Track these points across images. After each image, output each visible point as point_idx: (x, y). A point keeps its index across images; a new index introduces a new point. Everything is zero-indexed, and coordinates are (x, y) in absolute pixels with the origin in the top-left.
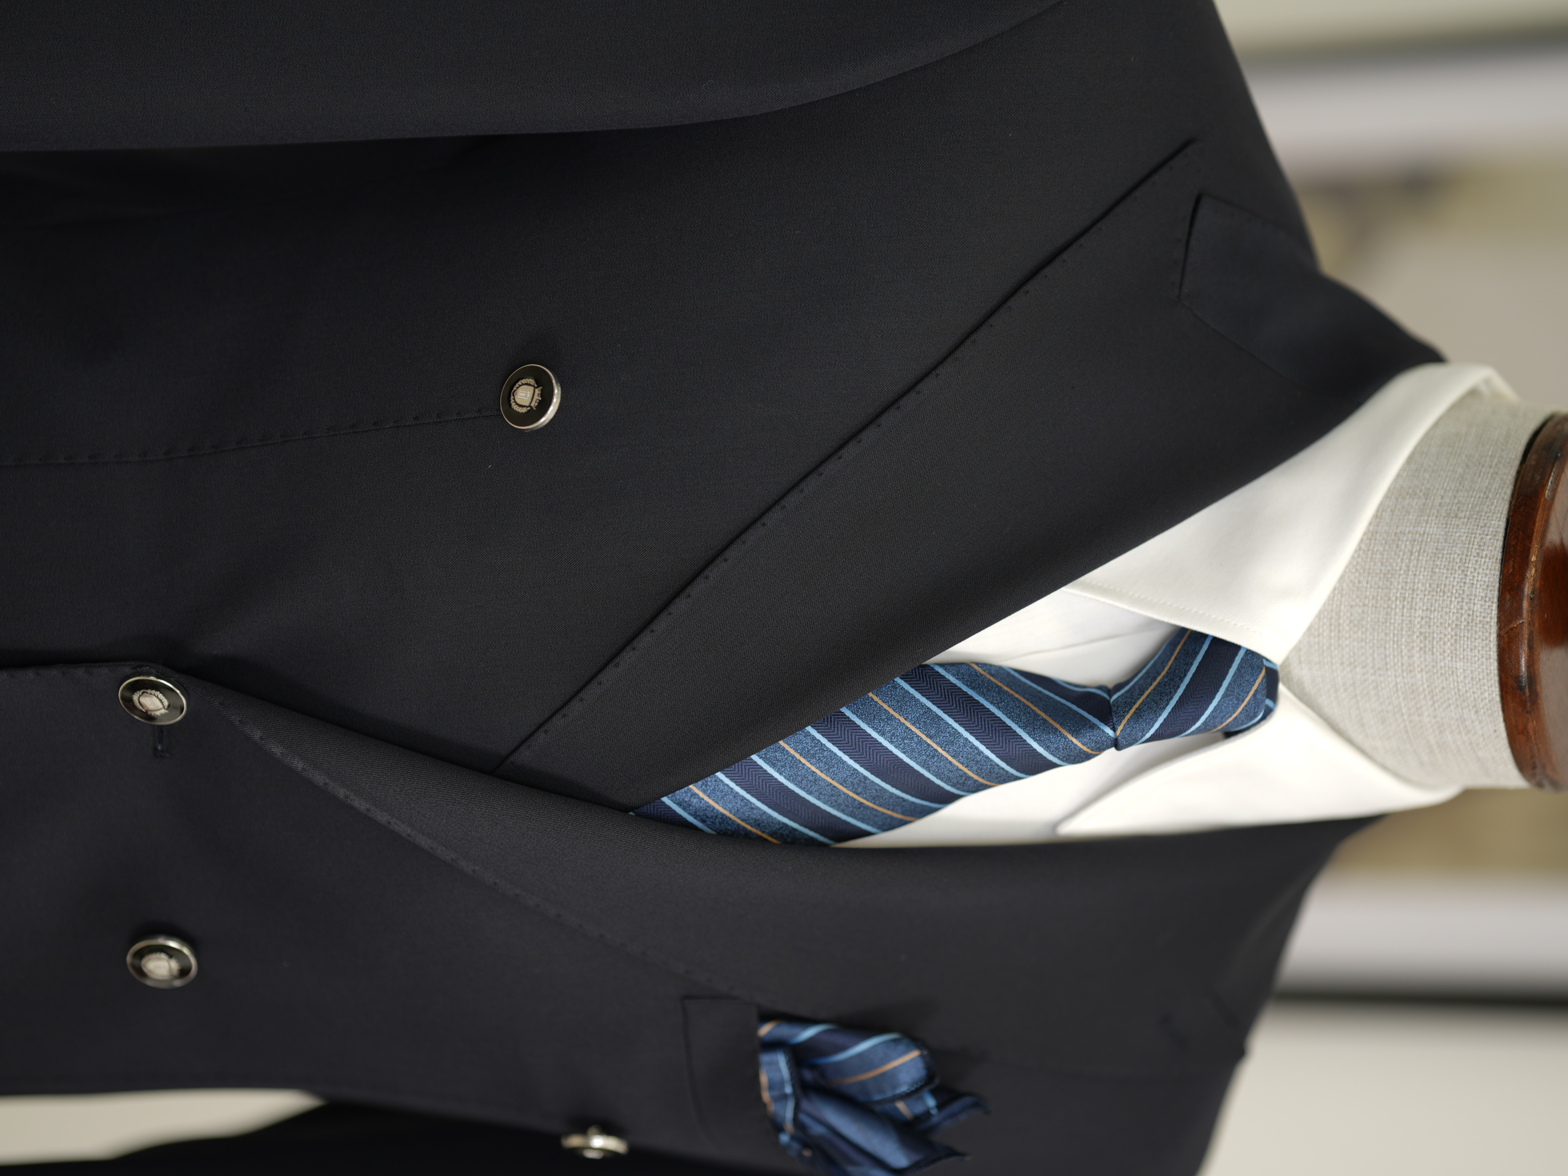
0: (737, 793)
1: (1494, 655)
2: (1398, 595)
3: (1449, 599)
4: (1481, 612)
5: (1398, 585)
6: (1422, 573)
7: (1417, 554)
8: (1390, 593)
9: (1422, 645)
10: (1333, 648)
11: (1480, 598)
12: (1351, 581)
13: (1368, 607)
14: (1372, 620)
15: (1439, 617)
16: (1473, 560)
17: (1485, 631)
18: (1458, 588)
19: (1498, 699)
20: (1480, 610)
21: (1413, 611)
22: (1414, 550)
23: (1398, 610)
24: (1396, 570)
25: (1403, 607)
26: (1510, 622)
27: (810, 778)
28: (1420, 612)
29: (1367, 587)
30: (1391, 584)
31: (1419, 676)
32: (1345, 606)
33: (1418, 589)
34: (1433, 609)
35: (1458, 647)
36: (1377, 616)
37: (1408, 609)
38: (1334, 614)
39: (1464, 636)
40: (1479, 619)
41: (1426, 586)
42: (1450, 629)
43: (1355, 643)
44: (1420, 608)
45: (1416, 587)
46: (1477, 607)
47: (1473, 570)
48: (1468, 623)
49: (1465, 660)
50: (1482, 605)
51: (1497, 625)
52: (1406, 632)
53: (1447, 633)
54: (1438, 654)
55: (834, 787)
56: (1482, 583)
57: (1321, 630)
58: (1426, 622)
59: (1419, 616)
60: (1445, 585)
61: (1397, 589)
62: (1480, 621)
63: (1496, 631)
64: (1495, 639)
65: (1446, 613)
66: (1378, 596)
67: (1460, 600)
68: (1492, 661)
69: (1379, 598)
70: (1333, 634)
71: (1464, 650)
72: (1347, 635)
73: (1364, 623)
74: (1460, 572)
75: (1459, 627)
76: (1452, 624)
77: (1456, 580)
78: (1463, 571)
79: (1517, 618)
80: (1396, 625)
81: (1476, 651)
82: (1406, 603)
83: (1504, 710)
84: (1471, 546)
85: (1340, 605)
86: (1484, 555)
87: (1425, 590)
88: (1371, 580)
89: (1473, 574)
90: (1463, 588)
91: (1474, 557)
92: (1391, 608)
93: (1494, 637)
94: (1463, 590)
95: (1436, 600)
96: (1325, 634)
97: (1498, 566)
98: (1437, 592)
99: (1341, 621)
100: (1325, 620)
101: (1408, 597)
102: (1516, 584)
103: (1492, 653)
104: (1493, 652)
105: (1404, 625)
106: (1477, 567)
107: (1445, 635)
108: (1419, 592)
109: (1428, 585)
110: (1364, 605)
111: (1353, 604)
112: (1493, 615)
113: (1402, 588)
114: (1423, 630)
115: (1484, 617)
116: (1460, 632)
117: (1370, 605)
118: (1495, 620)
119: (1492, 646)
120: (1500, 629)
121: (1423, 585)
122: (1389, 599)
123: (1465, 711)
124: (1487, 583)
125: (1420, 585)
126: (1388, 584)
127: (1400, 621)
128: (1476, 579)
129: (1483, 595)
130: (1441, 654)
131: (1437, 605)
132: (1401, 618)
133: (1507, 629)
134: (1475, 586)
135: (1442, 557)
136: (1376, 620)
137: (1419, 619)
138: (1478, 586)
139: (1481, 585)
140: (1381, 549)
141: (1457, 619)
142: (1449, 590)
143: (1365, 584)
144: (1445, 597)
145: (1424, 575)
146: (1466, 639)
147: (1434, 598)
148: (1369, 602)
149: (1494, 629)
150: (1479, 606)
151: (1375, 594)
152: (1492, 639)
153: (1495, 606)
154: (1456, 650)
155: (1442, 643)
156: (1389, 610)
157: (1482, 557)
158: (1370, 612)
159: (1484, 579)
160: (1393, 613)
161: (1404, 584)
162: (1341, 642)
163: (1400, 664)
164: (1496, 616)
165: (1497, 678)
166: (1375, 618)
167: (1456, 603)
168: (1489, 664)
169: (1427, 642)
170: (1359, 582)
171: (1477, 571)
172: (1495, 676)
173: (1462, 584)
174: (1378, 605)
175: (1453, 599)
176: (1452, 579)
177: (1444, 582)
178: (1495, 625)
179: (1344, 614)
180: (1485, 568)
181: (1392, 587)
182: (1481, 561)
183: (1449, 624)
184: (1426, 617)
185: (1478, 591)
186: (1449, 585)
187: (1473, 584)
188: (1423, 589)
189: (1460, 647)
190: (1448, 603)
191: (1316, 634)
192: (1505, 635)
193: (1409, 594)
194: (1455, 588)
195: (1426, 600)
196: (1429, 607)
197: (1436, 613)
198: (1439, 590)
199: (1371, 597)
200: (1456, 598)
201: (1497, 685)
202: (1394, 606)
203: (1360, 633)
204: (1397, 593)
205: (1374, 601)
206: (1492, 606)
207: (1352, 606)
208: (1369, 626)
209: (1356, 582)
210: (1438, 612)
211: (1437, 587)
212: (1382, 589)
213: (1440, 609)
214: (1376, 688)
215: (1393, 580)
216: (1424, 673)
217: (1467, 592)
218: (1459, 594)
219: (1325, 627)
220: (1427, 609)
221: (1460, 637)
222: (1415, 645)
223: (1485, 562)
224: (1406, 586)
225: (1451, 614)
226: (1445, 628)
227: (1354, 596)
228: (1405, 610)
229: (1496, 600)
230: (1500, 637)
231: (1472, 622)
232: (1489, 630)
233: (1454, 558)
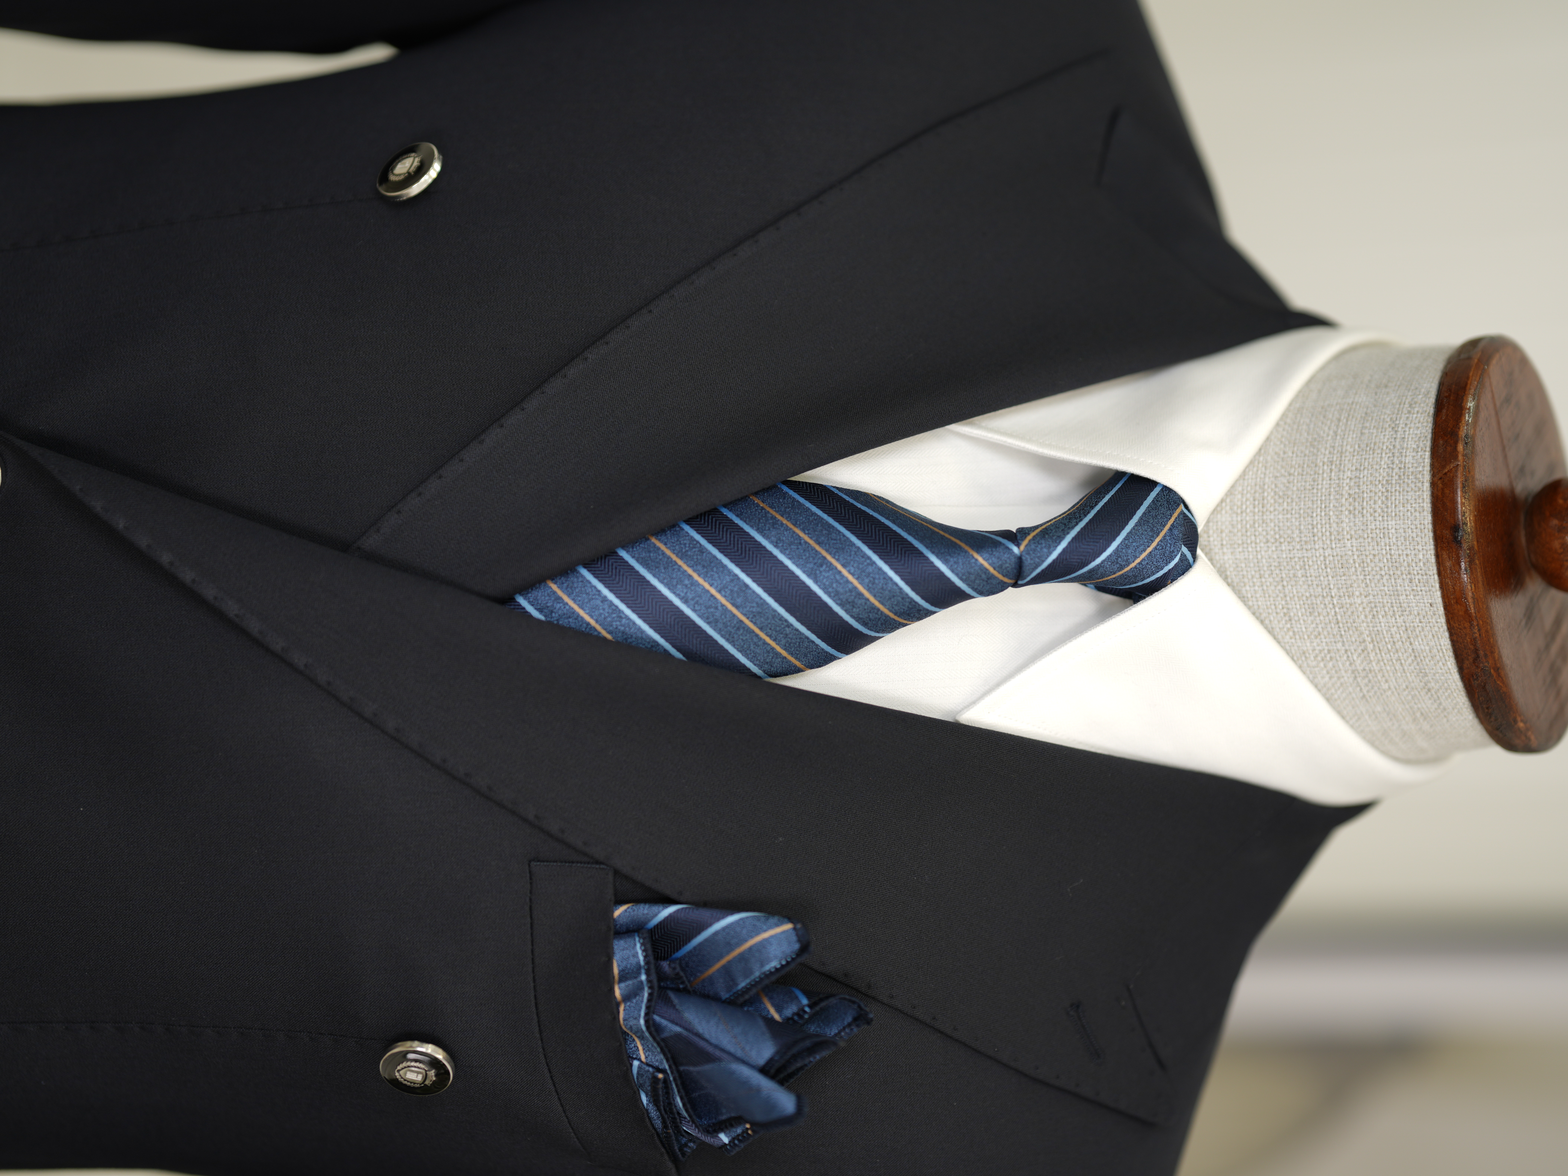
0: (605, 597)
1: (1427, 506)
2: (1326, 460)
3: (1380, 456)
4: (1412, 463)
5: (1325, 450)
6: (1351, 436)
7: (1345, 421)
8: (1317, 459)
9: (1352, 508)
10: (1257, 525)
11: (1412, 450)
12: (1276, 453)
13: (1294, 476)
14: (1298, 490)
15: (1369, 475)
16: (1404, 417)
17: (1417, 481)
18: (1388, 444)
19: (1433, 559)
20: (1412, 461)
21: (1341, 473)
22: (1342, 418)
23: (1325, 475)
24: (1323, 437)
25: (1331, 470)
26: (1444, 467)
27: (687, 582)
28: (1349, 473)
29: (1292, 457)
30: (1318, 451)
31: (1349, 544)
32: (1269, 478)
33: (1346, 450)
34: (1362, 468)
35: (1389, 504)
36: (1303, 484)
37: (1335, 472)
38: (1258, 488)
39: (1396, 490)
40: (1411, 470)
41: (1354, 447)
42: (1380, 486)
43: (1281, 516)
44: (1348, 469)
45: (1344, 450)
46: (1409, 459)
47: (1404, 426)
48: (1400, 476)
49: (1398, 518)
50: (1413, 457)
51: (1430, 472)
52: (1334, 496)
53: (1377, 490)
54: (1369, 515)
55: (712, 596)
56: (1414, 436)
57: (1244, 507)
58: (1355, 483)
59: (1347, 477)
60: (1375, 444)
61: (1325, 454)
62: (1412, 473)
63: (1429, 479)
64: (1429, 489)
65: (1376, 470)
66: (1304, 464)
67: (1391, 455)
68: (1425, 513)
69: (1305, 466)
70: (1256, 510)
71: (1395, 506)
72: (1272, 509)
73: (1290, 493)
74: (1390, 429)
75: (1390, 482)
76: (1383, 480)
77: (1387, 437)
78: (1393, 428)
79: (1451, 462)
80: (1324, 490)
81: (1409, 506)
82: (1333, 467)
83: (1439, 574)
84: (1402, 406)
85: (1265, 478)
86: (1416, 412)
87: (1354, 451)
88: (1297, 450)
89: (1404, 430)
90: (1393, 443)
91: (1405, 414)
92: (1318, 474)
93: (1427, 486)
94: (1394, 446)
95: (1365, 459)
96: (1248, 510)
97: (1430, 419)
98: (1366, 451)
99: (1266, 494)
100: (1249, 495)
101: (1336, 461)
102: (1449, 429)
103: (1425, 505)
104: (1427, 503)
105: (1332, 490)
106: (1408, 422)
107: (1376, 493)
108: (1347, 454)
109: (1357, 447)
110: (1290, 474)
111: (1278, 475)
112: (1426, 463)
113: (1330, 453)
114: (1352, 492)
115: (1416, 467)
116: (1392, 488)
117: (1296, 474)
118: (1428, 468)
119: (1425, 497)
120: (1433, 475)
121: (1351, 447)
122: (1316, 466)
123: (1399, 581)
124: (1419, 436)
125: (1349, 447)
126: (1315, 451)
127: (1328, 486)
128: (1407, 433)
129: (1415, 446)
130: (1371, 515)
131: (1366, 464)
132: (1329, 482)
133: (1440, 475)
134: (1406, 440)
135: (1372, 419)
136: (1302, 488)
137: (1348, 481)
138: (1410, 439)
139: (1412, 438)
140: (1308, 421)
141: (1388, 475)
142: (1379, 448)
143: (1290, 454)
144: (1375, 455)
145: (1352, 438)
146: (1397, 494)
147: (1364, 457)
148: (1294, 471)
149: (1427, 477)
150: (1411, 458)
151: (1301, 462)
152: (1425, 489)
153: (1428, 454)
154: (1387, 507)
155: (1372, 502)
156: (1317, 476)
157: (1413, 414)
158: (1295, 481)
159: (1416, 432)
160: (1320, 479)
161: (1332, 450)
162: (1265, 517)
163: (1328, 534)
164: (1429, 464)
165: (1431, 535)
166: (1301, 486)
167: (1386, 459)
168: (1422, 518)
169: (1357, 504)
170: (1284, 453)
171: (1409, 426)
172: (1429, 531)
173: (1393, 440)
174: (1305, 473)
175: (1384, 455)
176: (1382, 437)
177: (1373, 441)
178: (1428, 473)
179: (1268, 487)
180: (1417, 421)
181: (1319, 453)
182: (1412, 417)
183: (1379, 481)
184: (1356, 477)
185: (1410, 443)
186: (1379, 442)
187: (1404, 438)
188: (1352, 450)
189: (1392, 504)
190: (1379, 460)
191: (1239, 511)
192: (1439, 482)
193: (1337, 457)
194: (1385, 444)
195: (1354, 461)
196: (1359, 467)
197: (1366, 472)
198: (1368, 449)
199: (1297, 466)
200: (1386, 454)
201: (1432, 542)
202: (1321, 472)
203: (1285, 504)
204: (1324, 458)
205: (1300, 470)
206: (1425, 455)
207: (1276, 477)
208: (1295, 496)
209: (1281, 453)
210: (1368, 470)
211: (1367, 446)
212: (1308, 456)
213: (1370, 467)
214: (1303, 567)
215: (1320, 446)
216: (1354, 540)
217: (1398, 446)
218: (1390, 449)
219: (1248, 503)
220: (1356, 469)
221: (1391, 492)
222: (1344, 509)
223: (1416, 417)
224: (1334, 450)
225: (1381, 471)
226: (1376, 485)
227: (1279, 467)
228: (1333, 474)
229: (1428, 449)
230: (1433, 484)
231: (1404, 475)
232: (1422, 479)
233: (1384, 419)
